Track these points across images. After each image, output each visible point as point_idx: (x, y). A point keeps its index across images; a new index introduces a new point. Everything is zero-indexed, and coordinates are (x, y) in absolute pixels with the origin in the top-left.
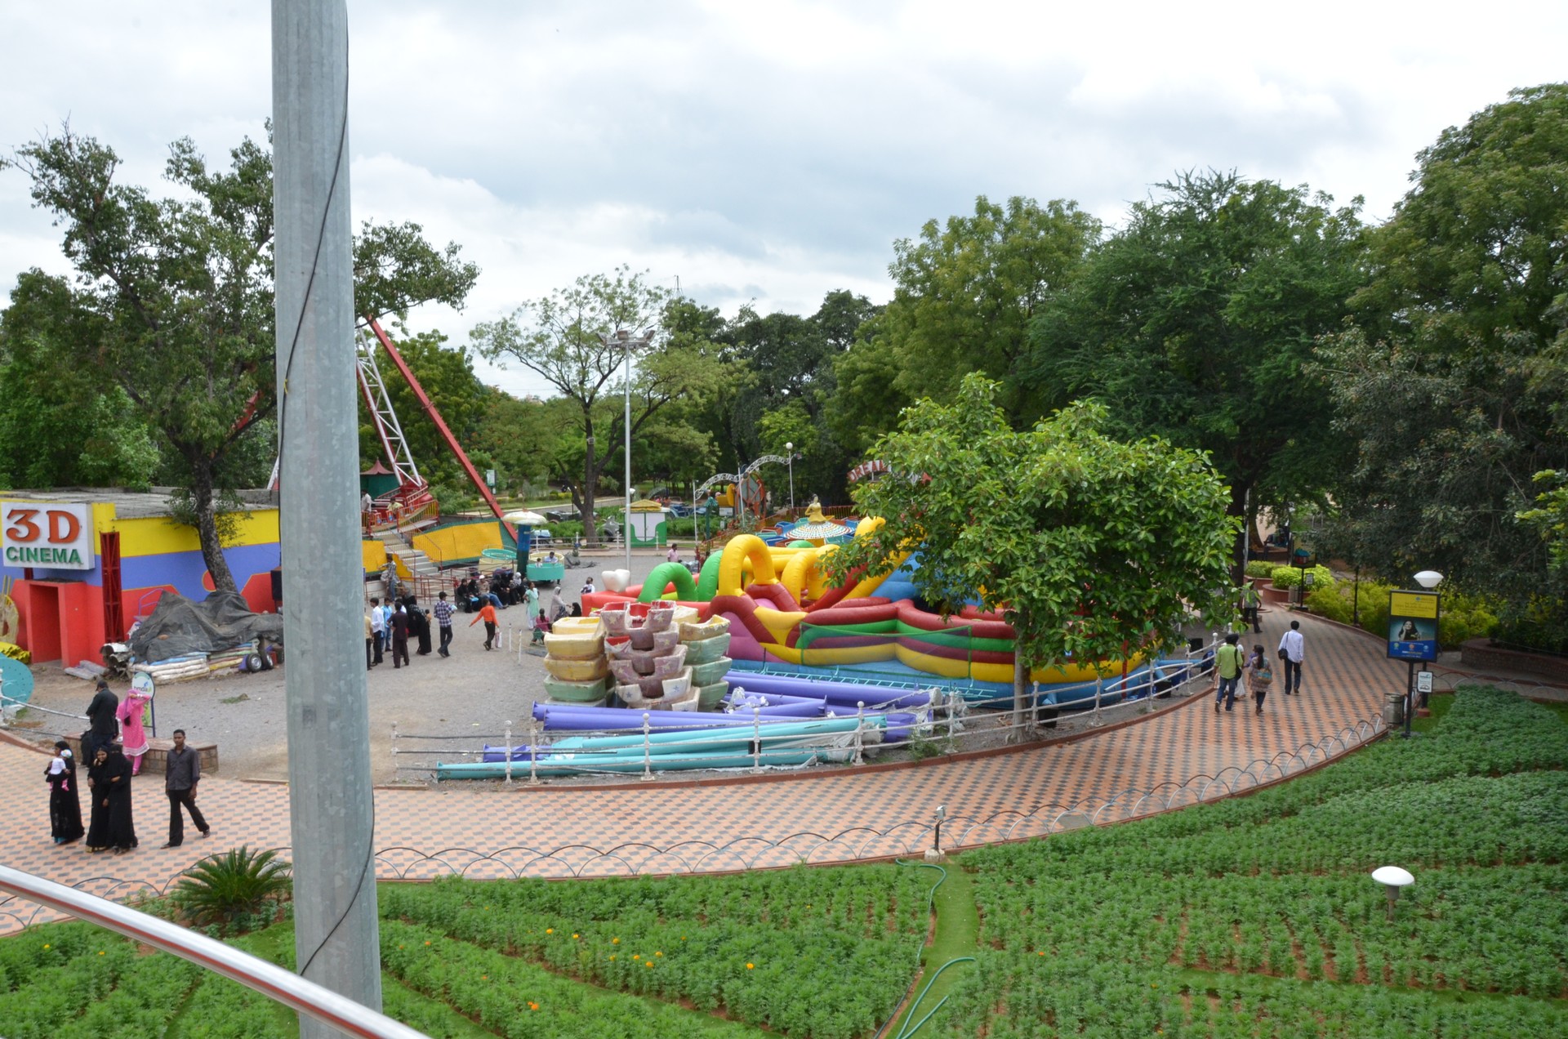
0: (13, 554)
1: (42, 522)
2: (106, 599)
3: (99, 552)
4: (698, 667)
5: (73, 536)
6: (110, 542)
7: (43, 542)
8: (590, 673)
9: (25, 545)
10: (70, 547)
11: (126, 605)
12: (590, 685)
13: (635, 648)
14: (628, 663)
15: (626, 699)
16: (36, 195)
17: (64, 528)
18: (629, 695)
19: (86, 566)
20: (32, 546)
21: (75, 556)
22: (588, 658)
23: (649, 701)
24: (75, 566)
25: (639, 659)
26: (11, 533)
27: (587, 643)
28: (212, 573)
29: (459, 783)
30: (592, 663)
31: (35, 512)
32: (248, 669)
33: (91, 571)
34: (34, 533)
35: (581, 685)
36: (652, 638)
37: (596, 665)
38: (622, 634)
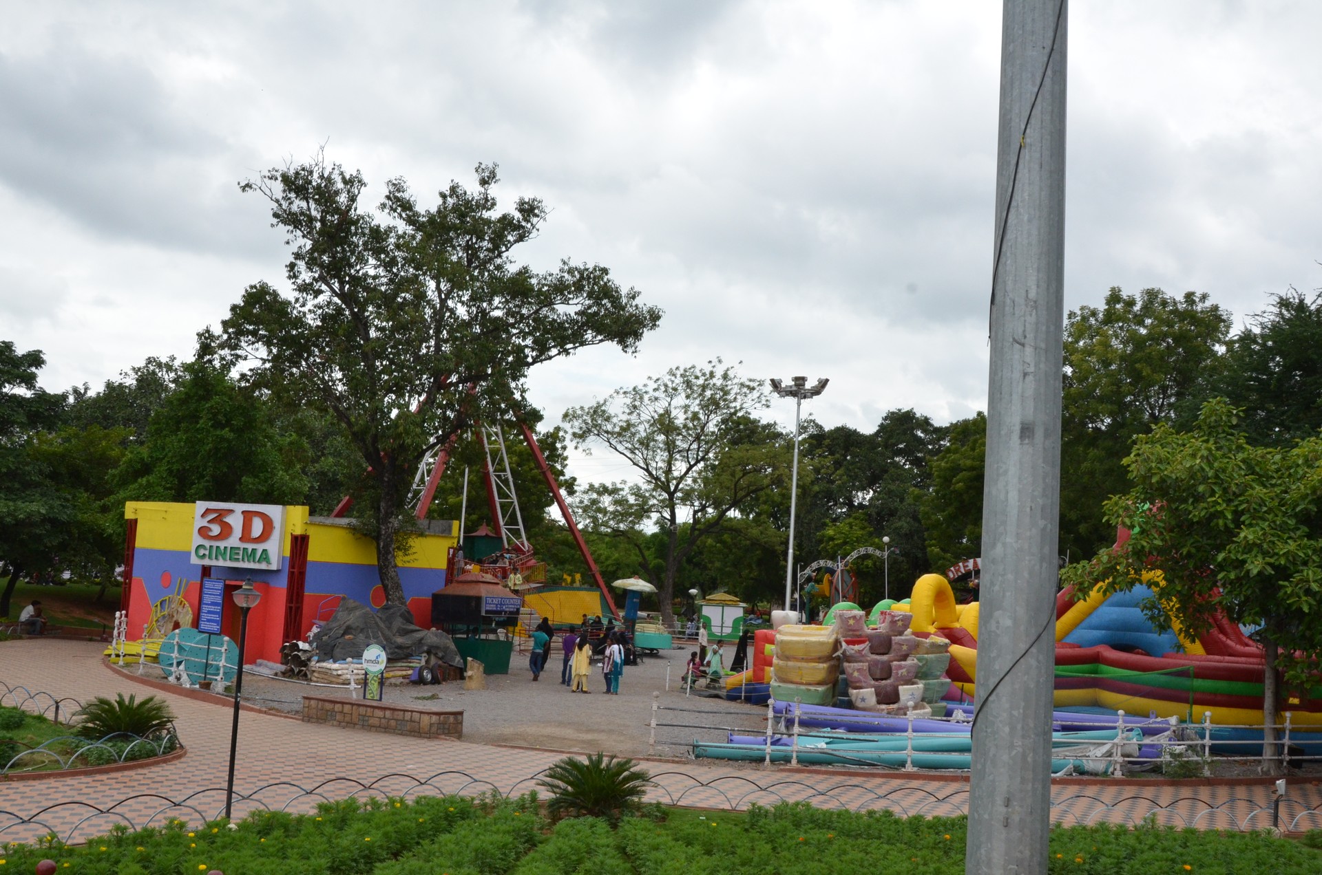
0: (202, 552)
1: (236, 521)
2: (290, 599)
3: (287, 553)
4: (927, 682)
5: (264, 536)
6: (300, 543)
7: (234, 541)
8: (821, 676)
9: (215, 544)
10: (260, 547)
11: (306, 609)
12: (821, 689)
13: (873, 651)
14: (865, 665)
15: (859, 704)
16: (276, 215)
17: (257, 527)
18: (863, 700)
19: (274, 567)
20: (222, 544)
21: (265, 556)
22: (820, 660)
23: (883, 706)
24: (263, 566)
25: (876, 663)
26: (203, 532)
27: (822, 644)
28: (385, 587)
29: (717, 761)
30: (825, 665)
31: (231, 511)
32: (420, 681)
33: (278, 571)
34: (226, 531)
35: (812, 688)
36: (890, 641)
37: (828, 668)
38: (860, 636)
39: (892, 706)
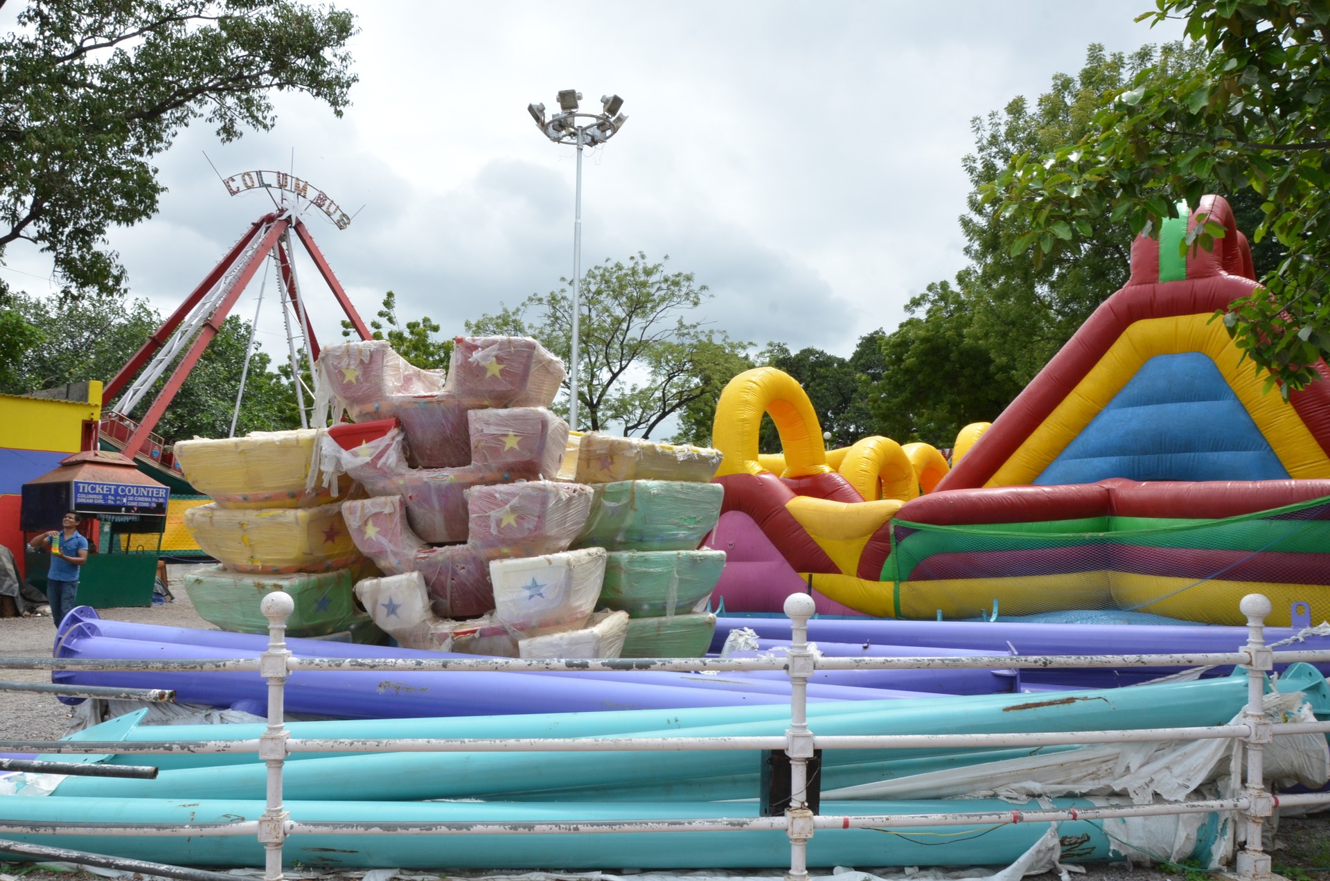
4: (624, 556)
8: (296, 544)
12: (299, 585)
13: (413, 457)
14: (387, 505)
15: (387, 624)
18: (392, 608)
22: (294, 498)
23: (447, 627)
25: (424, 492)
30: (301, 513)
36: (462, 426)
37: (312, 521)
38: (376, 414)
39: (470, 625)
